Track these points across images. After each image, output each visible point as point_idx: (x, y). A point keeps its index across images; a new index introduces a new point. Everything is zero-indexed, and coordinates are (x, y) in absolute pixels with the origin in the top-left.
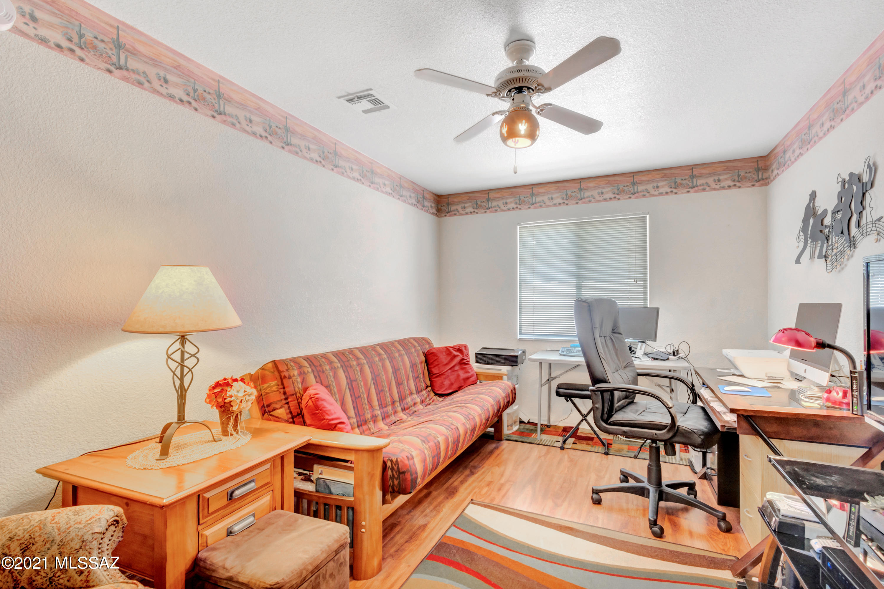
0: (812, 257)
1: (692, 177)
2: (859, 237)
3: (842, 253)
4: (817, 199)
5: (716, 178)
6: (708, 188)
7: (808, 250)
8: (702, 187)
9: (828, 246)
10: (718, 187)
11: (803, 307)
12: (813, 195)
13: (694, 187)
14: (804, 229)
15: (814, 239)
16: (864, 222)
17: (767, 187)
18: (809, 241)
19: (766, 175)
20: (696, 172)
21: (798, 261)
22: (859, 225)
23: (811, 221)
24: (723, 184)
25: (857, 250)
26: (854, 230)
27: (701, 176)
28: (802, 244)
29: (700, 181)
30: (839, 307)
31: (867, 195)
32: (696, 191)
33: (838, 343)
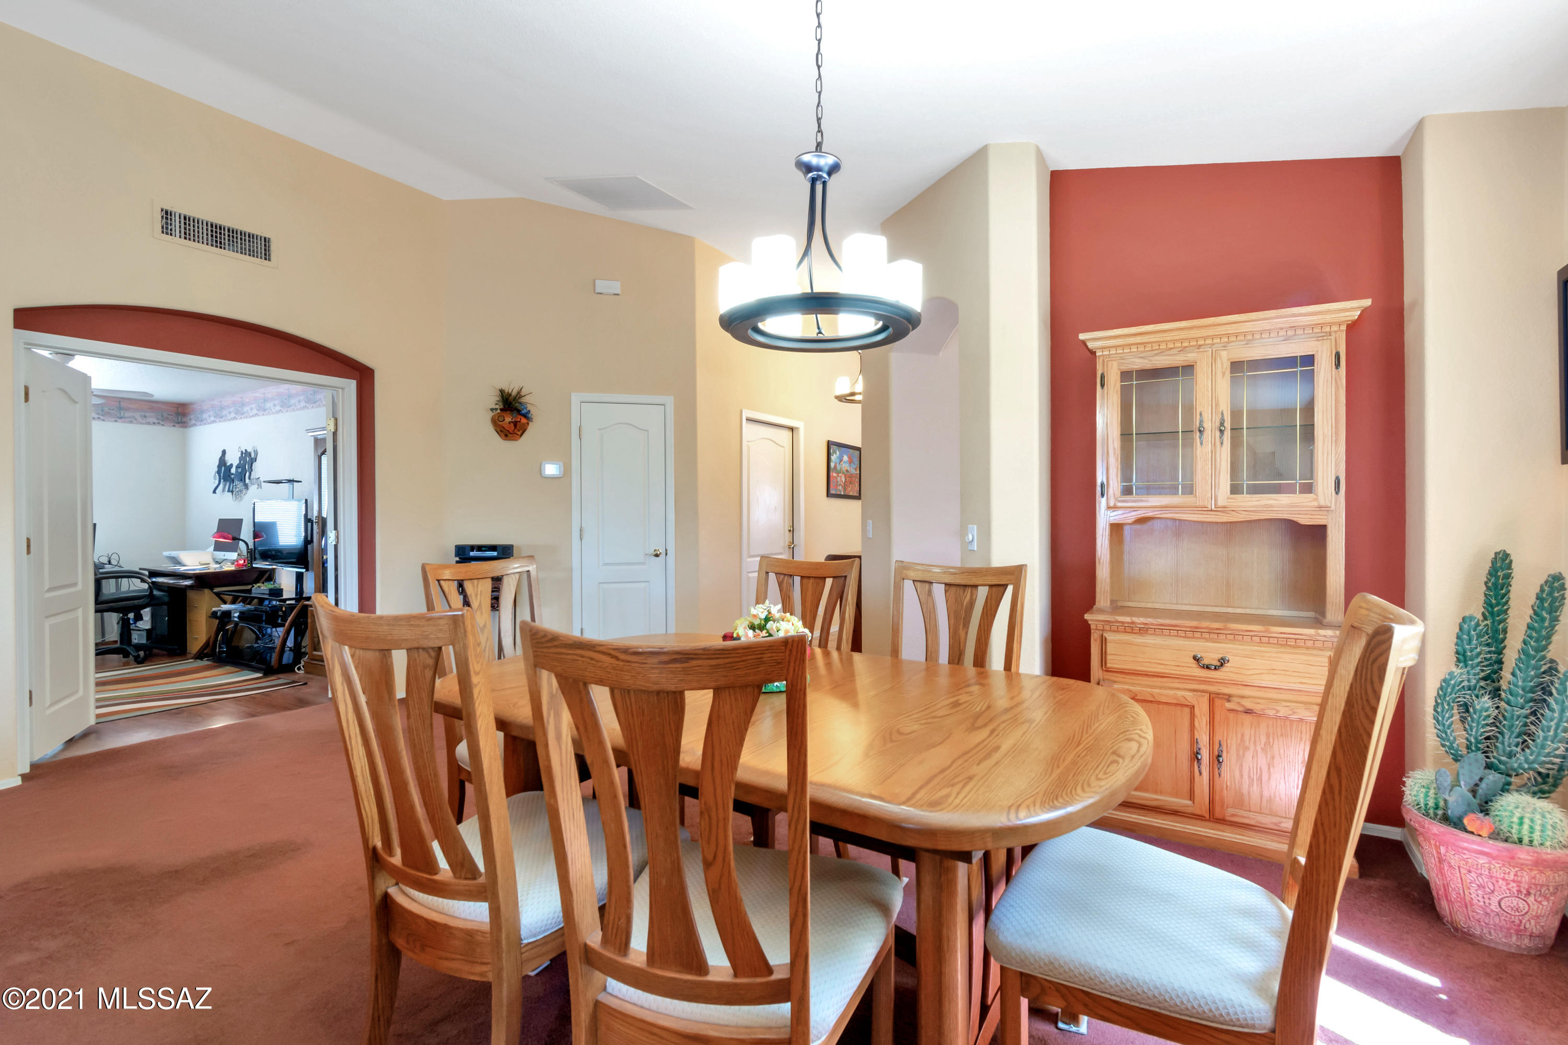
0: (223, 491)
1: (120, 409)
2: (249, 485)
3: (241, 491)
4: (226, 455)
5: (143, 414)
6: (135, 421)
7: (221, 486)
8: (130, 419)
9: (233, 486)
10: (144, 421)
11: (220, 520)
12: (224, 452)
13: (121, 418)
14: (219, 472)
15: (225, 480)
16: (252, 477)
17: (186, 429)
18: (222, 480)
19: (184, 419)
20: (123, 405)
21: (214, 492)
22: (249, 478)
23: (223, 468)
24: (148, 420)
25: (249, 491)
26: (247, 481)
27: (128, 409)
28: (217, 482)
29: (127, 414)
30: (242, 520)
31: (253, 465)
32: (123, 422)
33: (241, 538)
